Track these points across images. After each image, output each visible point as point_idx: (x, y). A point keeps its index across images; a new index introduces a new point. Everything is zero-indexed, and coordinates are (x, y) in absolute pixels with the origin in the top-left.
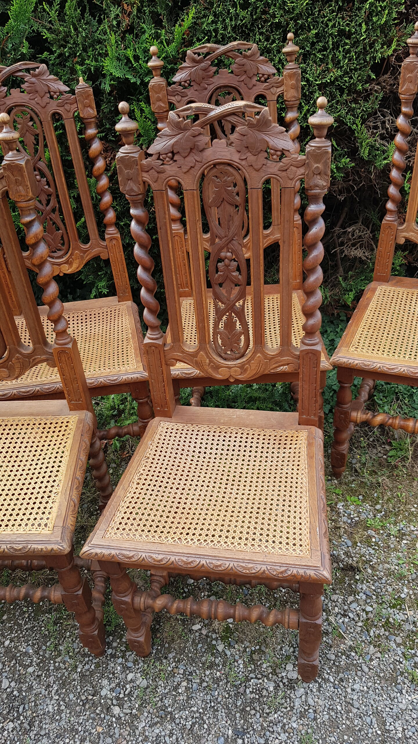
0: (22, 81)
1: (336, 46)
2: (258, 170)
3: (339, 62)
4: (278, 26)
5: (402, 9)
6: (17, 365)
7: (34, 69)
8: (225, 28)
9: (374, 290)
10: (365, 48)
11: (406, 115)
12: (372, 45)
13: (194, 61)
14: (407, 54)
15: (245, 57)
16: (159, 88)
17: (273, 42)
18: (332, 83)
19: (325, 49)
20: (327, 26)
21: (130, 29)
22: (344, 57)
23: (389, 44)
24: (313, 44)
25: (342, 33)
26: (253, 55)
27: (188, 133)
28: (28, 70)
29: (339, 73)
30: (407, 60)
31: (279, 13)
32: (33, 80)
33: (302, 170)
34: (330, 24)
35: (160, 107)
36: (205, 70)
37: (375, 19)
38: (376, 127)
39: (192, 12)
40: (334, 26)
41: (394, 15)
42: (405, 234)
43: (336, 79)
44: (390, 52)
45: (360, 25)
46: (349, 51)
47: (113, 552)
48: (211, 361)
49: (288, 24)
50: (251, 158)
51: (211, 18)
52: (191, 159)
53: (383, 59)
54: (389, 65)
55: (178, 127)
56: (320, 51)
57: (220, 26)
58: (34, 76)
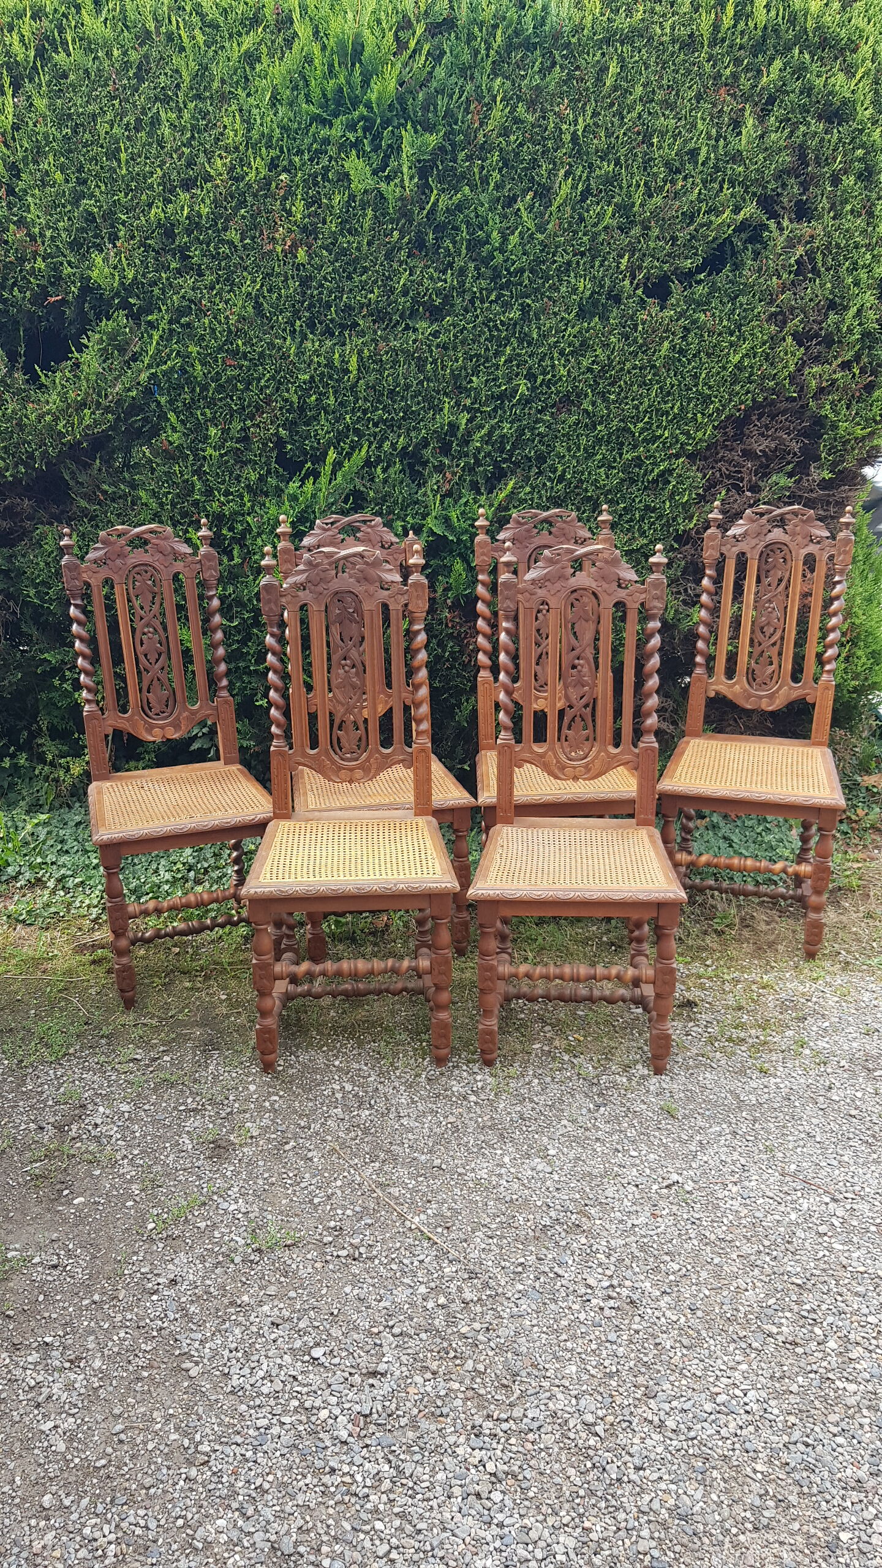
0: (359, 530)
1: (642, 518)
2: (609, 595)
3: (645, 532)
4: (590, 498)
5: (701, 491)
6: (374, 766)
7: (371, 521)
8: (540, 497)
9: (688, 743)
10: (668, 521)
11: (710, 577)
12: (674, 519)
13: (518, 523)
14: (708, 527)
15: (565, 522)
16: (483, 544)
17: (584, 512)
18: (638, 550)
19: (631, 520)
20: (634, 501)
21: (449, 494)
22: (650, 529)
23: (691, 518)
24: (621, 515)
25: (647, 508)
26: (572, 521)
27: (558, 566)
28: (365, 522)
29: (645, 541)
30: (709, 531)
31: (591, 488)
32: (369, 530)
33: (644, 596)
34: (637, 500)
35: (484, 561)
36: (528, 531)
37: (677, 498)
38: (679, 593)
39: (511, 484)
40: (641, 501)
41: (694, 496)
42: (714, 687)
43: (642, 547)
44: (692, 526)
45: (664, 502)
46: (653, 523)
47: (498, 892)
48: (558, 762)
49: (598, 498)
50: (605, 586)
51: (528, 489)
52: (558, 585)
53: (684, 531)
54: (690, 538)
55: (551, 561)
56: (627, 522)
57: (536, 496)
58: (370, 527)
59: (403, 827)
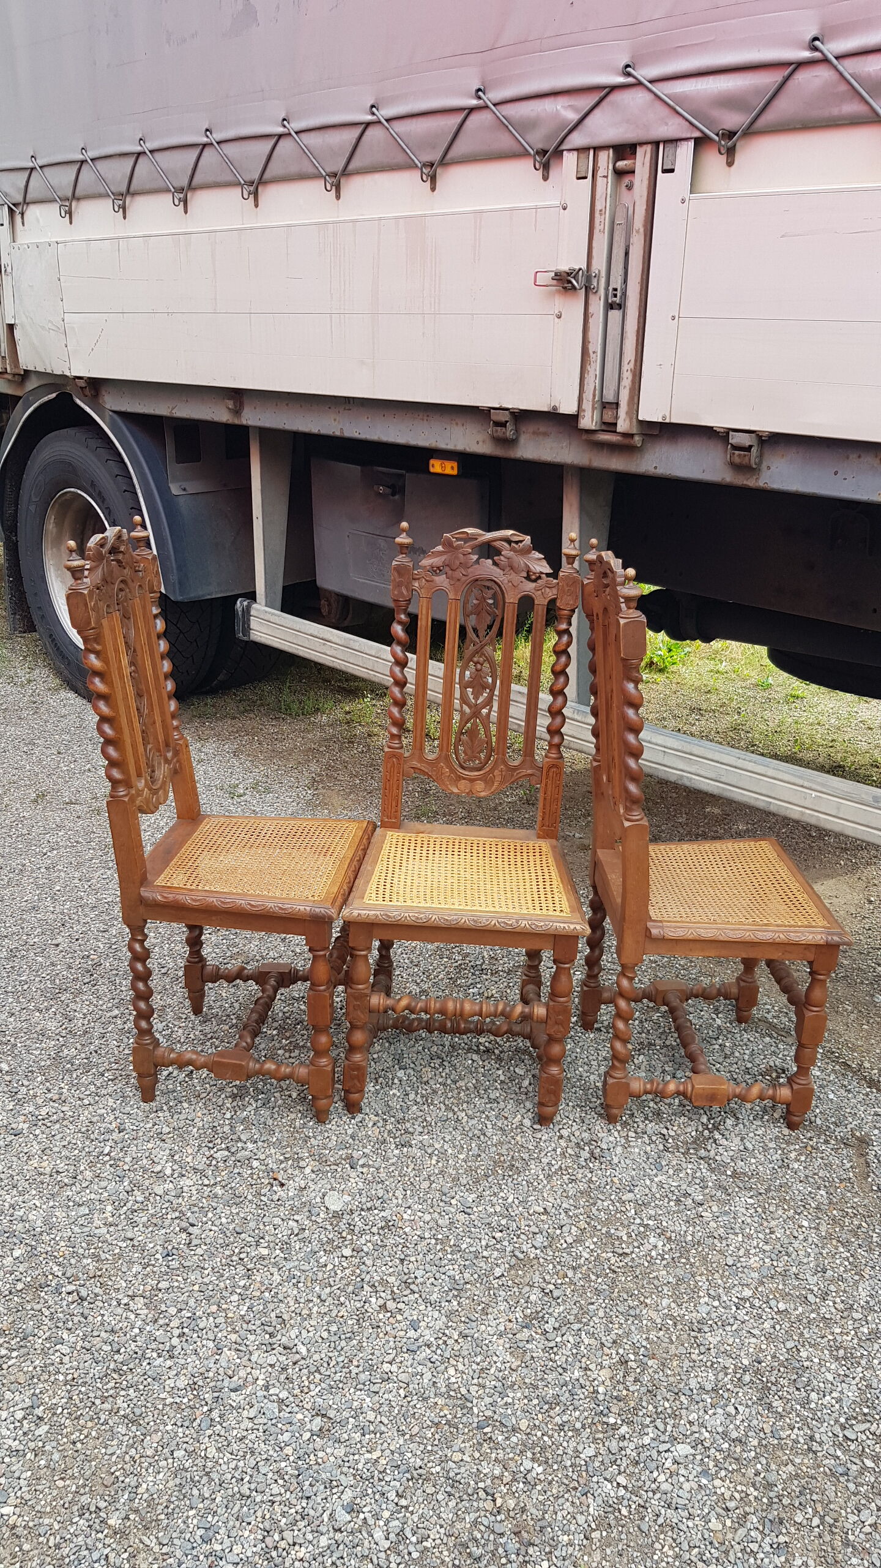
59: (525, 850)
